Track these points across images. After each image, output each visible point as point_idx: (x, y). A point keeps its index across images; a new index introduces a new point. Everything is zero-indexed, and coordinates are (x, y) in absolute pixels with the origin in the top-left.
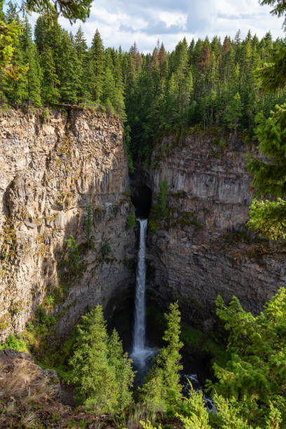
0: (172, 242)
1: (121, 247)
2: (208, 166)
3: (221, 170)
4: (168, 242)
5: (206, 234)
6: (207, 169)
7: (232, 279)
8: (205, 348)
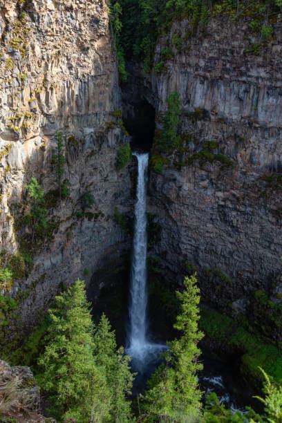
0: (187, 187)
1: (110, 196)
2: (243, 69)
3: (263, 74)
4: (180, 188)
5: (238, 174)
6: (242, 74)
7: (275, 241)
8: (233, 340)
